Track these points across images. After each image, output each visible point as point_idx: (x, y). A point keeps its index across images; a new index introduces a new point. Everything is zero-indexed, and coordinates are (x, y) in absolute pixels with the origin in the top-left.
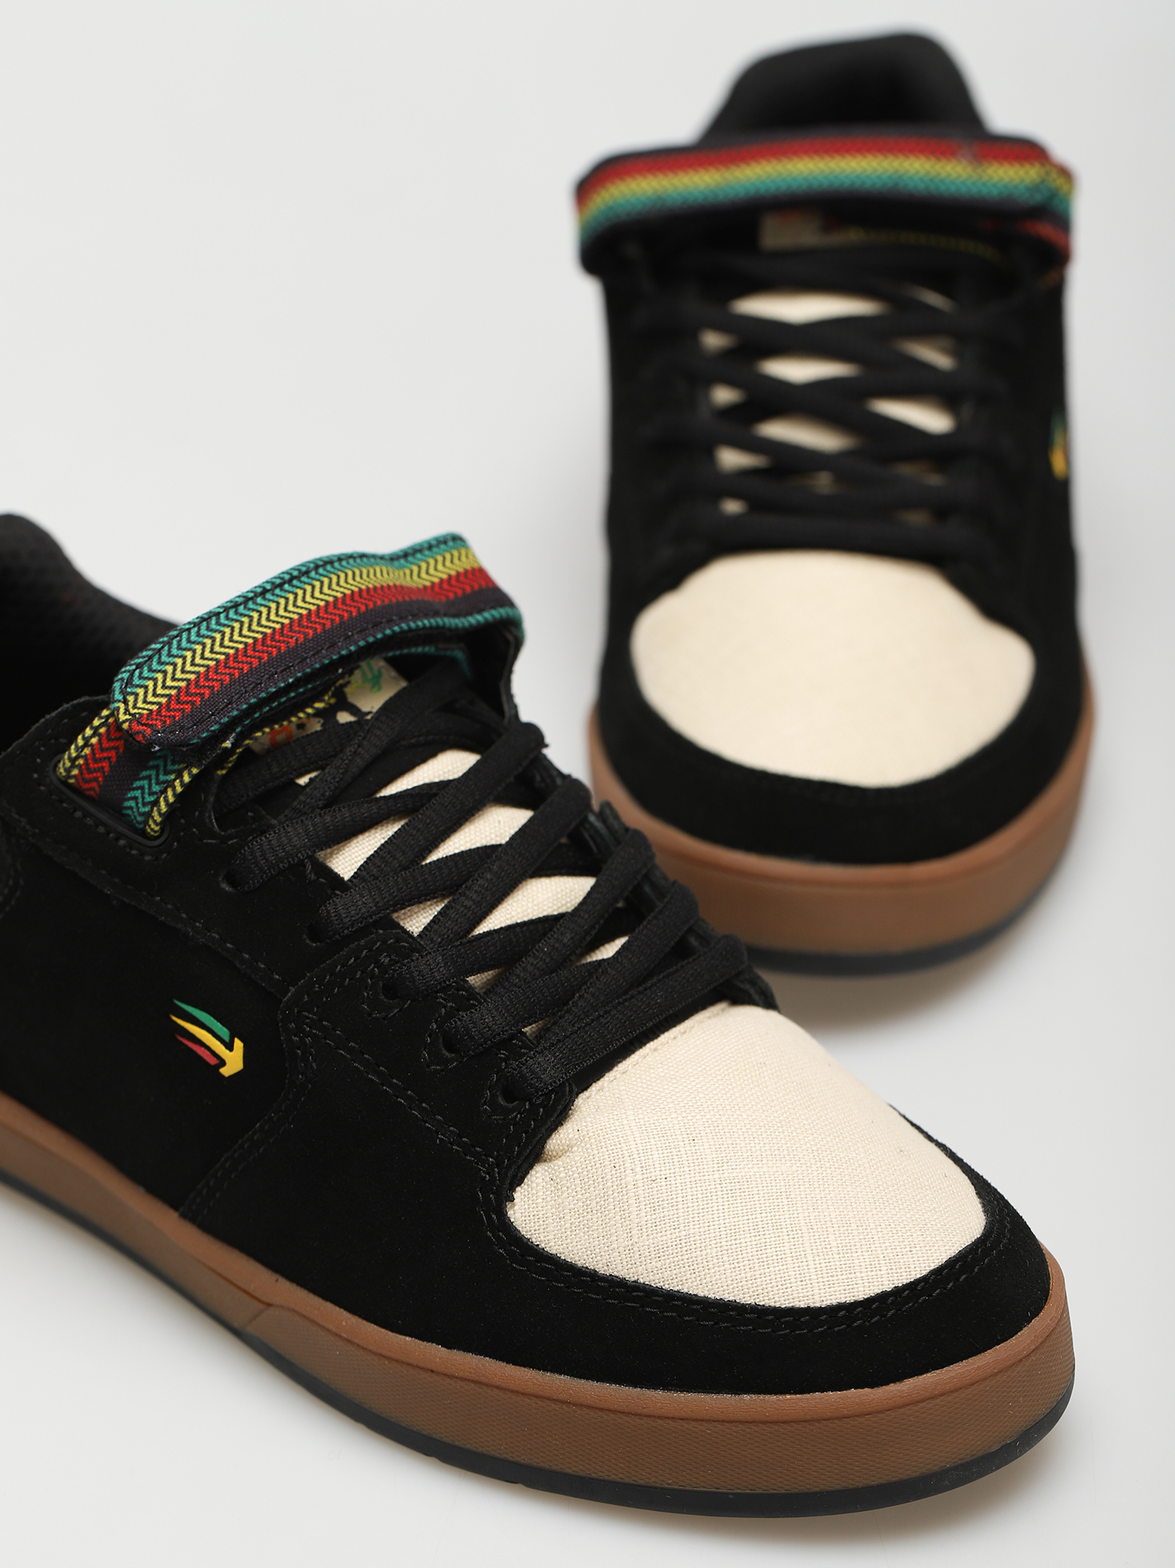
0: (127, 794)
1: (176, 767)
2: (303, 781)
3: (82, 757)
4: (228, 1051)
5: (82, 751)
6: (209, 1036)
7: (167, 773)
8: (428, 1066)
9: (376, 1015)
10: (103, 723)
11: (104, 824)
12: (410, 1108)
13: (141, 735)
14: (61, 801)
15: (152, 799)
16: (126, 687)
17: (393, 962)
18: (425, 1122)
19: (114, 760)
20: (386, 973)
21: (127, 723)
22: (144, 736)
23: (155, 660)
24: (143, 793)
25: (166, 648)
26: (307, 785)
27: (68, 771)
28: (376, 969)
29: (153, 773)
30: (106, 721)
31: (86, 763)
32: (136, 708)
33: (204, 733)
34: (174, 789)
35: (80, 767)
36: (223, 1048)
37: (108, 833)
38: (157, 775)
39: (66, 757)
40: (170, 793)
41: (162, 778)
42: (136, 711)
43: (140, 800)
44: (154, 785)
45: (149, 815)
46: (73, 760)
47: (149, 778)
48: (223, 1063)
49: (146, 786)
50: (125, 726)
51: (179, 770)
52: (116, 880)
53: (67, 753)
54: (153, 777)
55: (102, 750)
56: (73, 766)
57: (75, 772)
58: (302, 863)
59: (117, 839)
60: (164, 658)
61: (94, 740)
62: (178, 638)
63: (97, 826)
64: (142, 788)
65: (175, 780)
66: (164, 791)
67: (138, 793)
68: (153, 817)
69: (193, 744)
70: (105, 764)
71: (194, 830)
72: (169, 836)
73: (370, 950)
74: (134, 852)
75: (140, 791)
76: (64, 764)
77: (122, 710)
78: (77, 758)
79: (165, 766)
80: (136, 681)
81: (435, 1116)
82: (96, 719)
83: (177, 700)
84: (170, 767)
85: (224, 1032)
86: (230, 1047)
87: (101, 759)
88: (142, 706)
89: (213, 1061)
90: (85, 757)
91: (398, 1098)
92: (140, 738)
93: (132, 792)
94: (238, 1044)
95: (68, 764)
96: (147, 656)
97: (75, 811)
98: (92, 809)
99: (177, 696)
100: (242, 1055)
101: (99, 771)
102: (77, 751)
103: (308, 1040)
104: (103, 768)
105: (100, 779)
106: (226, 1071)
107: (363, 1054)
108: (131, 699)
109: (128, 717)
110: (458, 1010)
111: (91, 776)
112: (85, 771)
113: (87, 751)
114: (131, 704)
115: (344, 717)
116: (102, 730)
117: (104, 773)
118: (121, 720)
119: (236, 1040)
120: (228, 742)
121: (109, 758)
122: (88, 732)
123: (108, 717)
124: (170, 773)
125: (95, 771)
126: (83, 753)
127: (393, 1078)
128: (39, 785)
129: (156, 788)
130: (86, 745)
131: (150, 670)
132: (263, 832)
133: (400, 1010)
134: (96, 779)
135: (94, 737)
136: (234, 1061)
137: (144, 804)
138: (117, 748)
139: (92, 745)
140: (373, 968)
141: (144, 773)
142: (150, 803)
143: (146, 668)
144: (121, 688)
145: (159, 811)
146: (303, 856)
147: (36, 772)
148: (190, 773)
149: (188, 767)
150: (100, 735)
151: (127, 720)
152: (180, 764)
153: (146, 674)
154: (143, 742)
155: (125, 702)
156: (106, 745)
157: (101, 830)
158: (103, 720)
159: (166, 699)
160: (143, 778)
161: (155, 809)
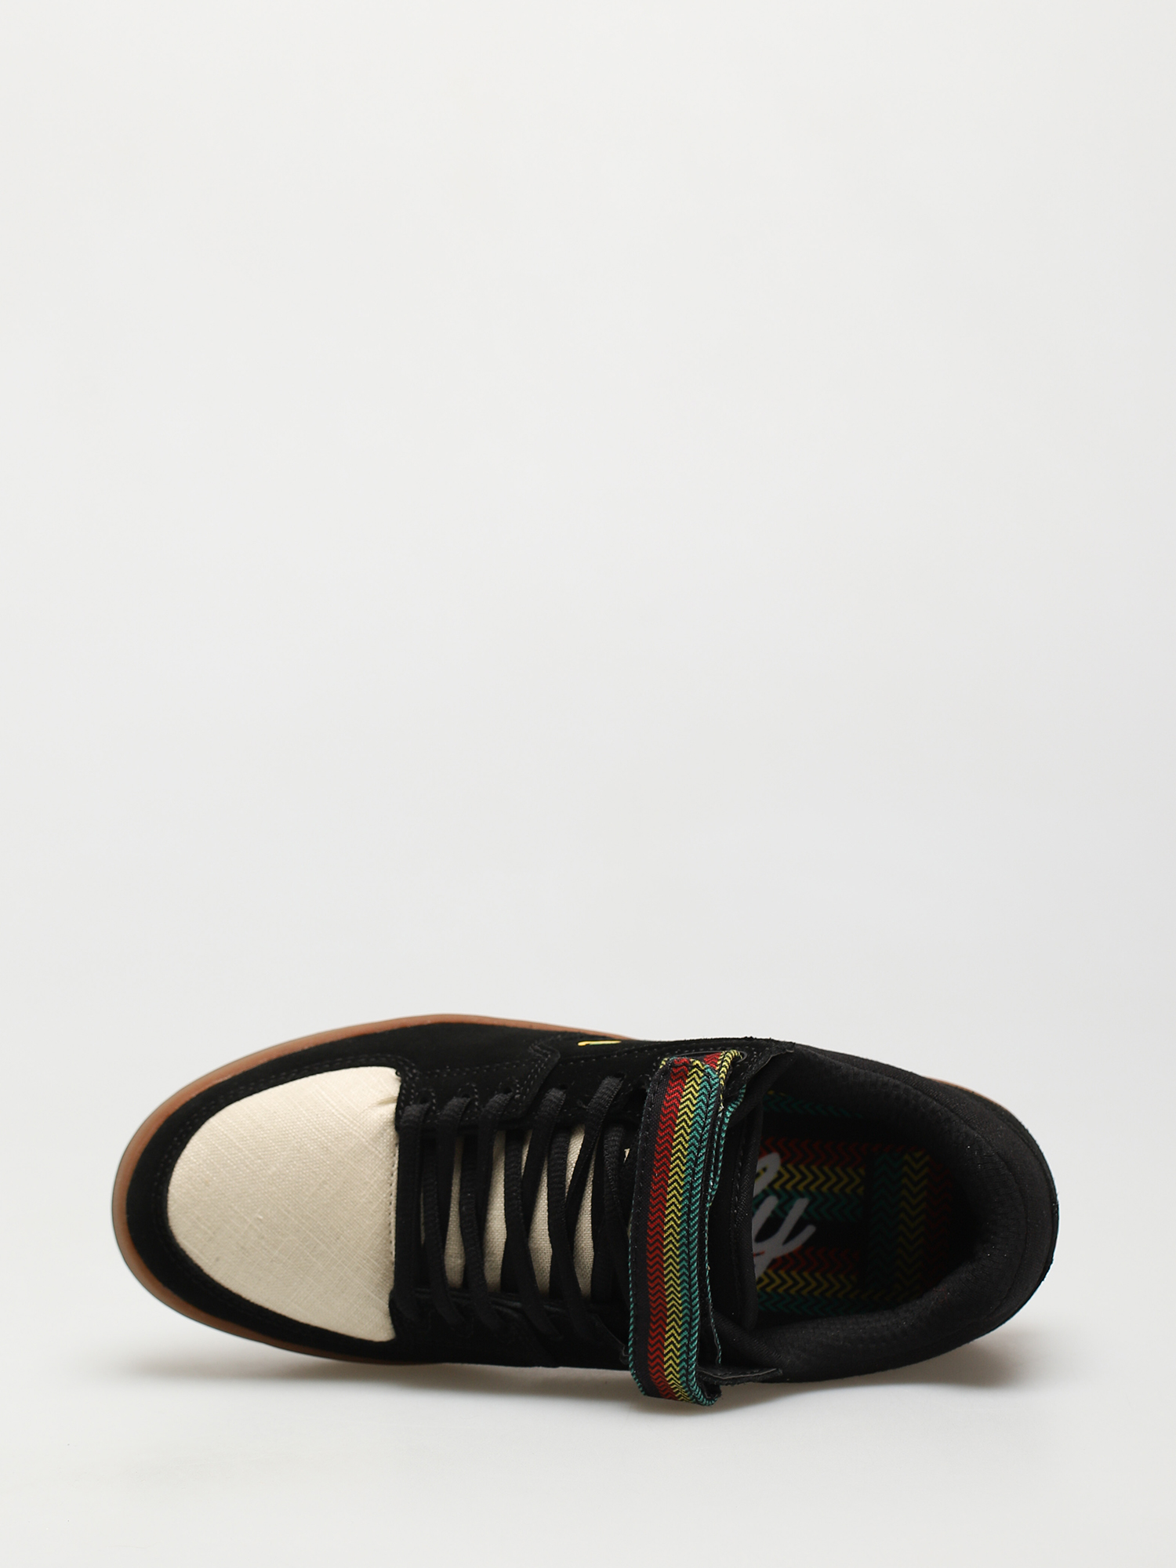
80: (705, 1083)
143: (706, 1093)
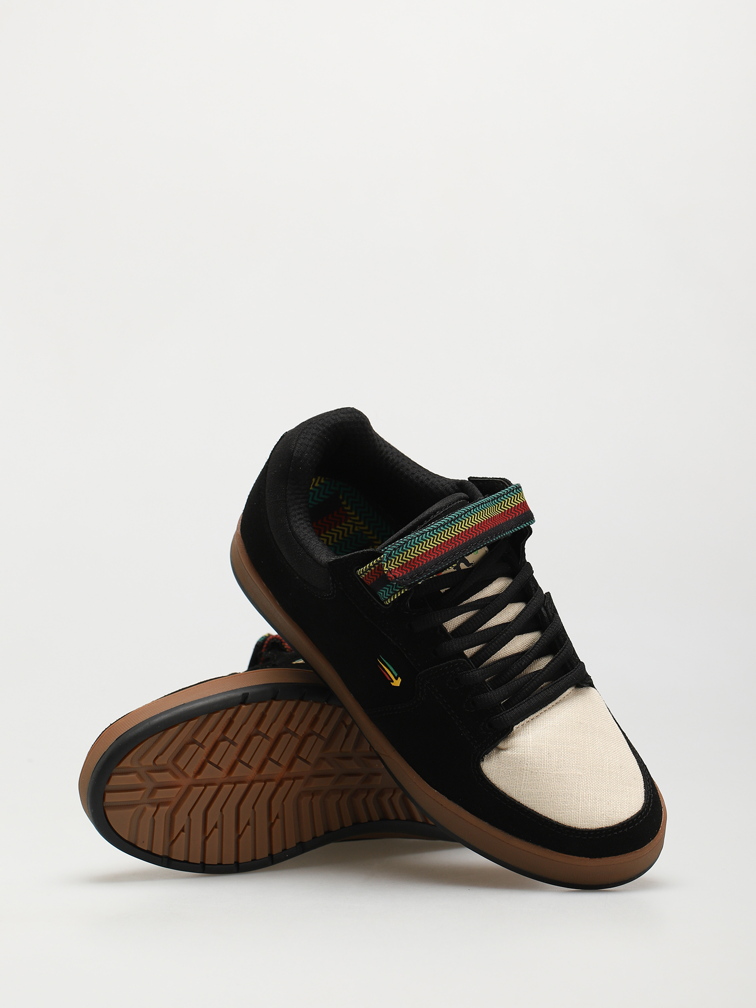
0: (380, 590)
3: (367, 572)
6: (390, 672)
11: (369, 595)
26: (444, 592)
36: (393, 677)
37: (370, 599)
40: (396, 595)
41: (394, 589)
44: (390, 591)
45: (386, 600)
48: (392, 681)
49: (387, 590)
51: (401, 589)
53: (362, 568)
54: (390, 588)
55: (375, 573)
59: (372, 602)
65: (398, 592)
67: (384, 592)
72: (392, 608)
84: (398, 588)
85: (396, 675)
86: (396, 679)
89: (389, 679)
97: (361, 587)
98: (367, 590)
100: (400, 681)
102: (366, 569)
116: (376, 566)
119: (400, 676)
135: (373, 567)
136: (397, 683)
139: (372, 570)
142: (387, 596)
145: (391, 600)
148: (404, 591)
155: (387, 562)
156: (377, 571)
160: (386, 587)
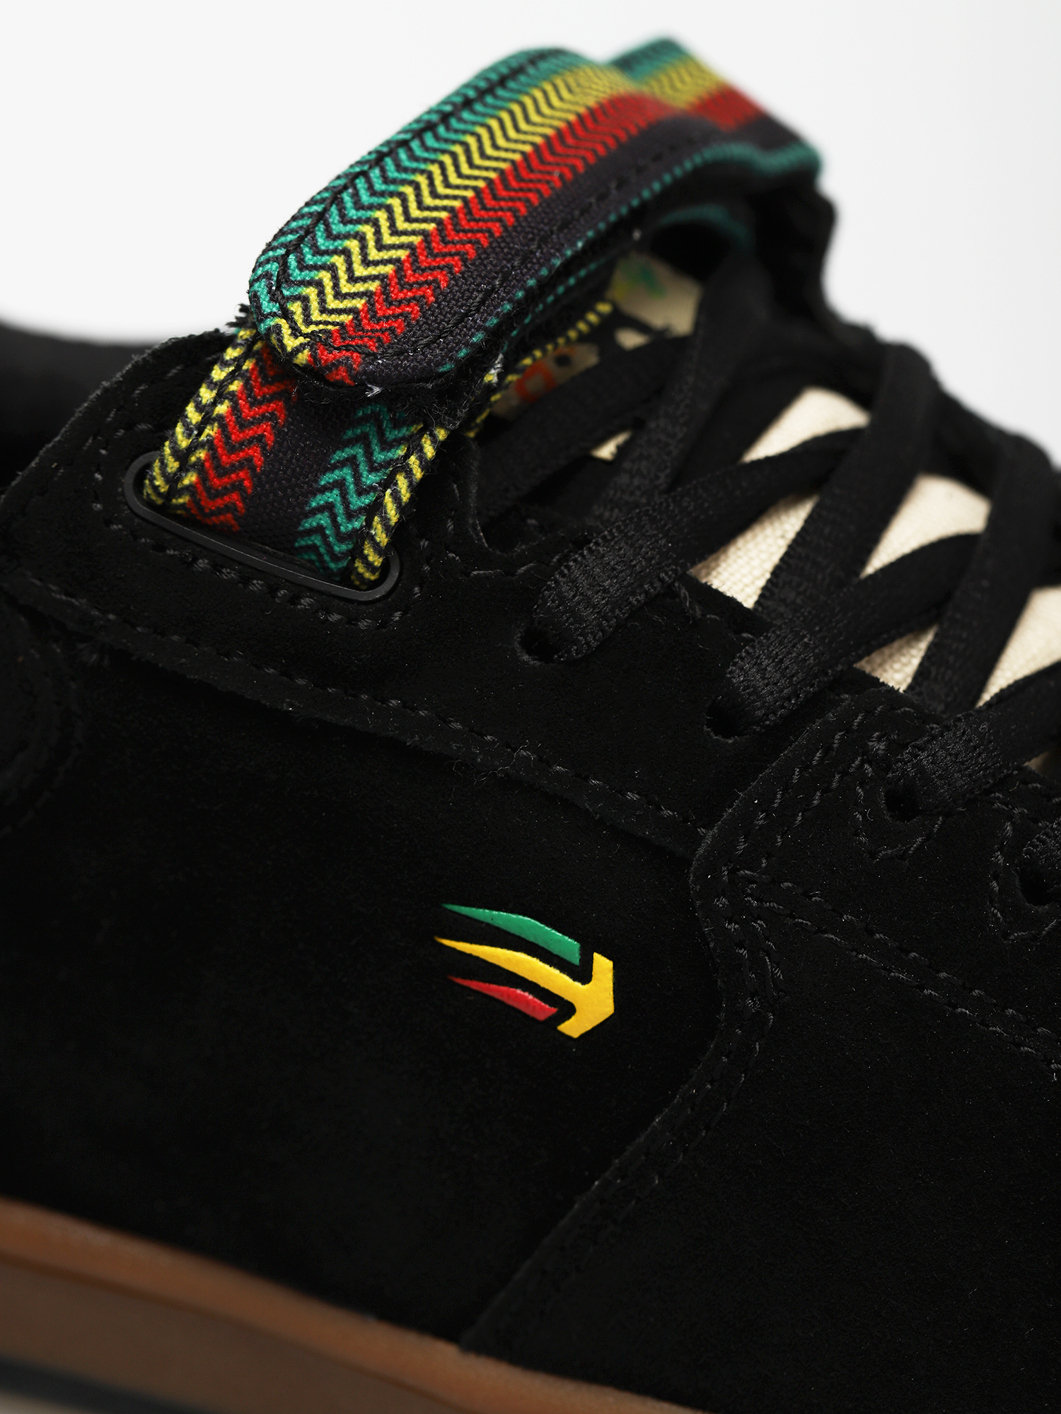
0: (307, 503)
1: (404, 432)
2: (607, 451)
3: (202, 445)
4: (578, 984)
5: (199, 435)
6: (535, 962)
7: (387, 446)
8: (1006, 936)
9: (886, 852)
10: (233, 372)
11: (261, 573)
12: (982, 1023)
13: (342, 368)
14: (160, 548)
15: (367, 501)
16: (279, 287)
17: (896, 747)
18: (1019, 1045)
19: (270, 439)
20: (888, 768)
21: (306, 352)
22: (349, 368)
23: (319, 234)
24: (344, 495)
25: (334, 209)
27: (173, 480)
28: (866, 766)
29: (359, 451)
30: (239, 367)
31: (213, 456)
32: (311, 323)
33: (460, 349)
34: (409, 474)
35: (199, 467)
36: (566, 979)
37: (273, 590)
38: (369, 454)
39: (167, 451)
40: (402, 482)
41: (379, 457)
42: (313, 328)
43: (340, 509)
44: (365, 474)
45: (363, 536)
46: (182, 456)
47: (352, 462)
48: (567, 1009)
49: (350, 479)
50: (303, 357)
51: (412, 436)
52: (301, 682)
53: (167, 443)
54: (361, 459)
55: (243, 425)
56: (184, 468)
57: (190, 479)
58: (670, 592)
59: (294, 599)
60: (337, 228)
61: (222, 409)
62: (350, 190)
63: (246, 581)
64: (340, 485)
65: (407, 456)
66: (389, 482)
67: (333, 496)
68: (372, 538)
69: (443, 374)
70: (256, 454)
71: (451, 555)
72: (401, 574)
73: (848, 730)
74: (335, 617)
75: (336, 492)
76: (164, 465)
77: (286, 331)
78: (191, 449)
79: (381, 434)
81: (1035, 1029)
82: (216, 367)
83: (386, 300)
84: (391, 435)
85: (569, 947)
86: (582, 974)
87: (242, 444)
88: (320, 318)
89: (544, 1011)
90: (210, 444)
91: (955, 1007)
92: (342, 374)
93: (319, 497)
94: (603, 966)
95: (173, 465)
96: (301, 227)
97: (195, 560)
98: (234, 550)
99: (383, 293)
100: (611, 985)
101: (241, 467)
102: (189, 436)
103: (759, 925)
104: (249, 460)
105: (246, 483)
106: (573, 1028)
107: (871, 933)
108: (296, 308)
109: (301, 340)
110: (1036, 821)
111: (225, 480)
112: (212, 473)
113: (211, 431)
114: (299, 318)
115: (630, 339)
116: (235, 386)
117: (253, 469)
118: (289, 349)
119: (596, 956)
120: (493, 371)
121: (260, 439)
122: (206, 395)
123: (238, 361)
124: (397, 443)
125: (234, 468)
126: (203, 438)
127: (938, 972)
128: (108, 522)
129: (371, 479)
130: (207, 420)
131: (317, 252)
132: (581, 543)
133: (929, 837)
134: (237, 487)
135: (222, 403)
136: (592, 1003)
137: (350, 515)
138: (273, 417)
139: (220, 418)
140: (861, 765)
141: (339, 455)
142: (361, 510)
144: (269, 292)
145: (385, 520)
146: (670, 577)
147: (97, 500)
148: (434, 438)
149: (428, 429)
150: (232, 397)
151: (303, 346)
152: (409, 425)
153: (310, 259)
154: (348, 381)
155: (287, 315)
156: (247, 413)
157: (257, 585)
158: (232, 368)
159: (363, 301)
160: (342, 464)
161: (377, 519)
